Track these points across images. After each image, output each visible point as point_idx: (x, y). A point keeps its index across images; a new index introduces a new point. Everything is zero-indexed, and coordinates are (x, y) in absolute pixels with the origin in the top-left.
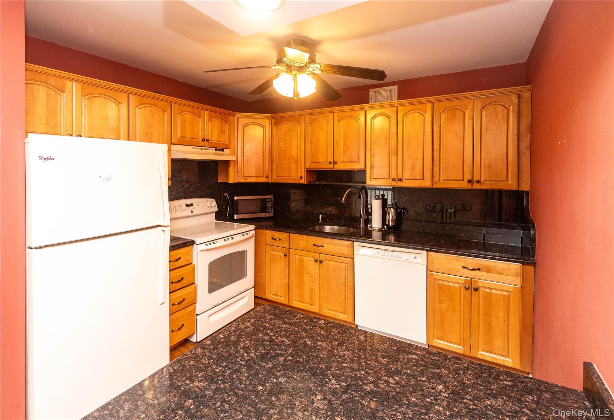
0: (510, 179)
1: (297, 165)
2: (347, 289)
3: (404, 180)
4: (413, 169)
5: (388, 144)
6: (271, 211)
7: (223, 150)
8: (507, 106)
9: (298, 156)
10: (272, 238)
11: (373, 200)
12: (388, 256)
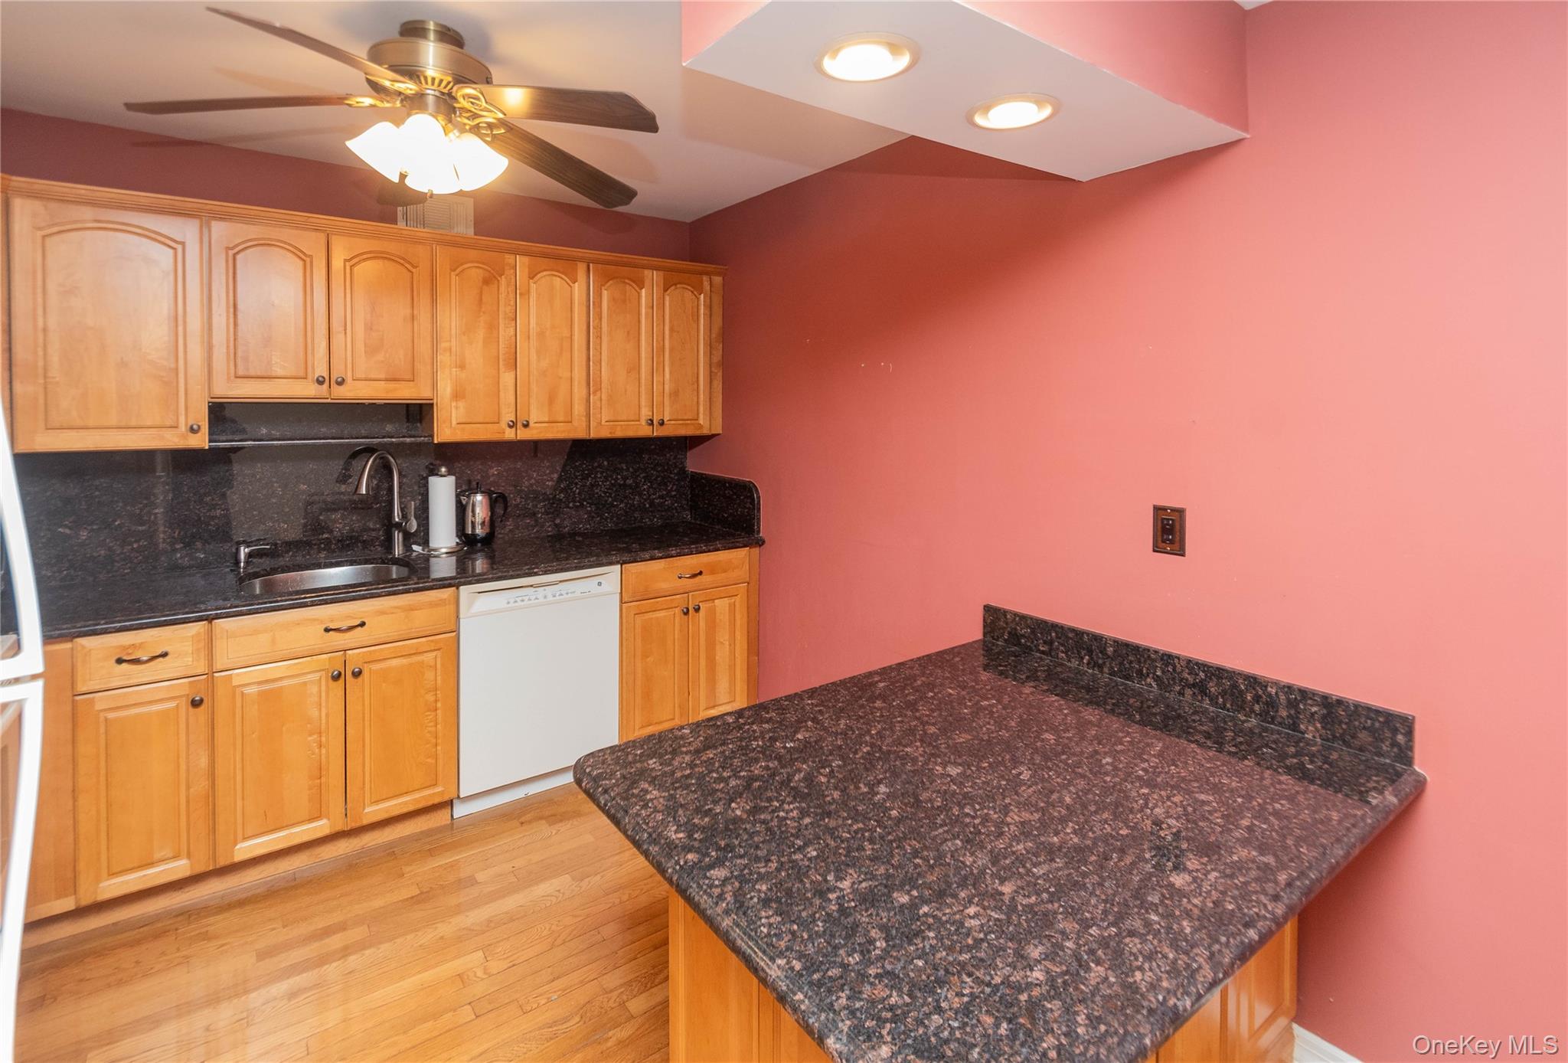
0: (701, 416)
3: (532, 423)
4: (551, 400)
8: (696, 293)
10: (120, 661)
11: (433, 480)
12: (545, 597)
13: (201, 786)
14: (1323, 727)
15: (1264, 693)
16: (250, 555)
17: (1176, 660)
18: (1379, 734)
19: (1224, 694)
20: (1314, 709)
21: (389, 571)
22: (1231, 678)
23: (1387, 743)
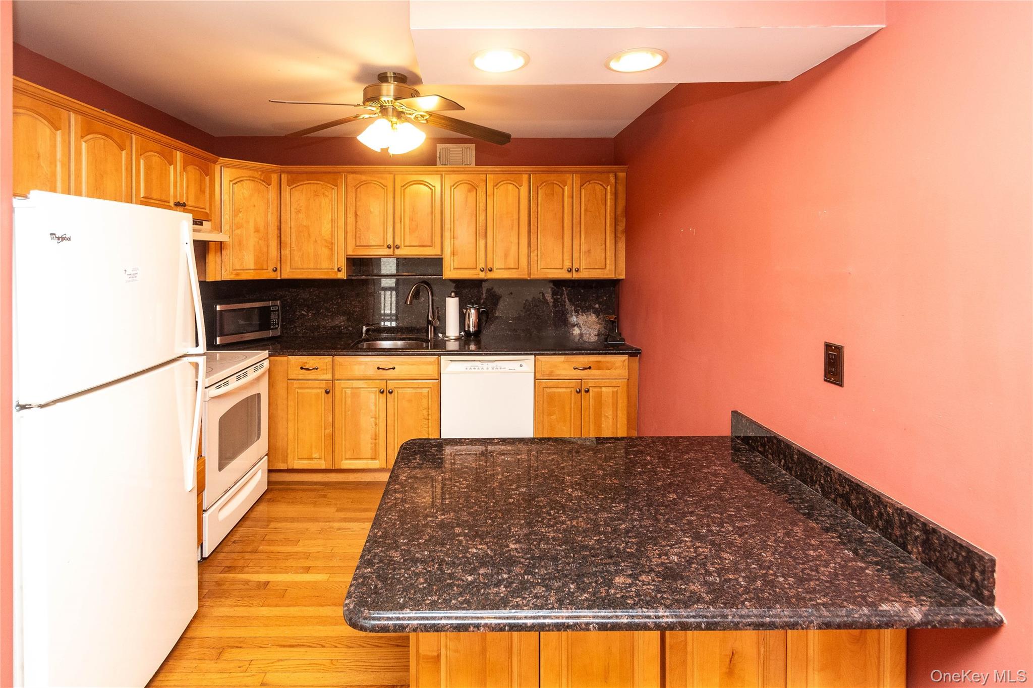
0: (608, 266)
1: (331, 250)
2: (430, 423)
3: (495, 269)
4: (506, 256)
5: (474, 222)
6: (277, 326)
7: (201, 224)
8: (604, 185)
9: (332, 235)
10: (302, 368)
11: (447, 299)
12: (488, 369)
13: (329, 431)
14: (924, 552)
15: (885, 512)
16: (367, 331)
17: (832, 473)
18: (962, 568)
19: (860, 506)
20: (917, 533)
21: (422, 345)
22: (864, 495)
23: (968, 577)
